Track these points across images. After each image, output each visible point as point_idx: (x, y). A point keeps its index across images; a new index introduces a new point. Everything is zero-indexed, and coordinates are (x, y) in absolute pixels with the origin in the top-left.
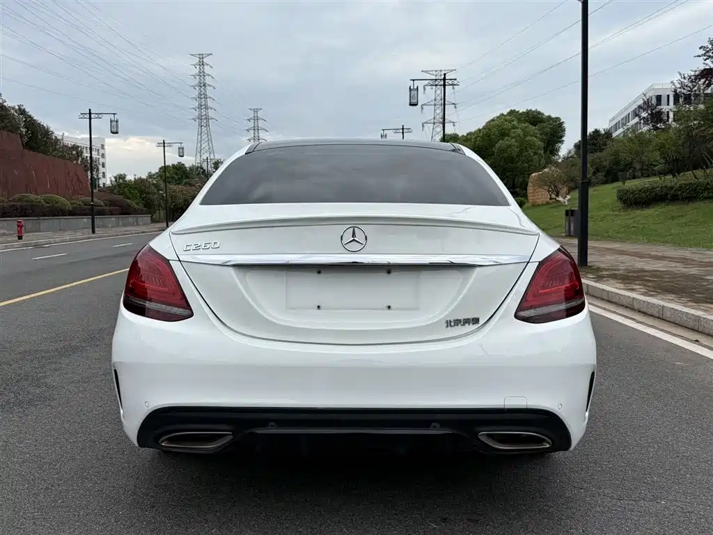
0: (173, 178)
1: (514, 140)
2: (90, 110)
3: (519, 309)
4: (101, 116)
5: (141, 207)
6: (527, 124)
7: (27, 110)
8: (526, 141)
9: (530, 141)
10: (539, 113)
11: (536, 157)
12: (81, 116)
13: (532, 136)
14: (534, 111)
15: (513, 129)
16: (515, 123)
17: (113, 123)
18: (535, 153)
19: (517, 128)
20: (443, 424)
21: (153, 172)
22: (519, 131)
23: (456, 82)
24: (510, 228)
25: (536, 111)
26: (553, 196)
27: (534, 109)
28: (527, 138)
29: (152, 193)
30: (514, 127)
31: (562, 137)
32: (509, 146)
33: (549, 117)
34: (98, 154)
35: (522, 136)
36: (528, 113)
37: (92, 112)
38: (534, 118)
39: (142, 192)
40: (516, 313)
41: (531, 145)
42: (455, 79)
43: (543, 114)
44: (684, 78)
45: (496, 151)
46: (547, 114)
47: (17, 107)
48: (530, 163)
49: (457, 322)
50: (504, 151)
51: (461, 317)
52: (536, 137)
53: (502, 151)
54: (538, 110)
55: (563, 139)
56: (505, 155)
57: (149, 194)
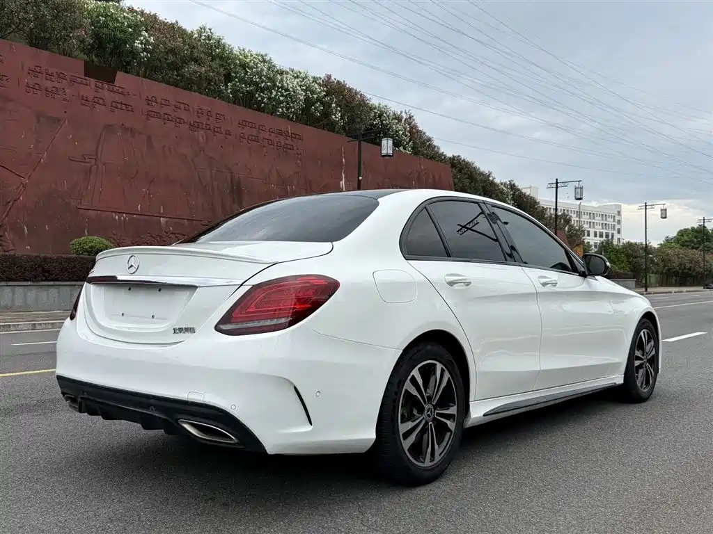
0: (692, 242)
2: (557, 180)
3: (219, 323)
4: (566, 184)
5: (627, 271)
7: (517, 184)
12: (549, 186)
17: (577, 190)
20: (158, 408)
21: (671, 236)
24: (239, 258)
29: (640, 257)
34: (614, 221)
37: (558, 181)
39: (628, 256)
40: (216, 326)
47: (508, 183)
49: (181, 330)
51: (184, 326)
57: (636, 258)
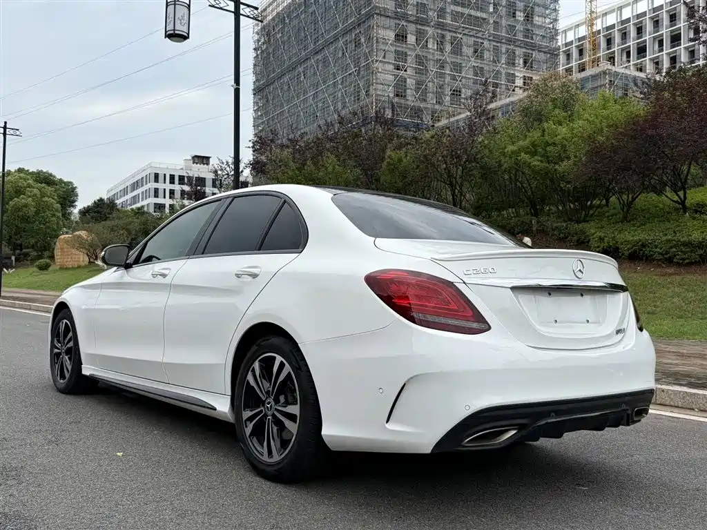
1: (30, 199)
6: (43, 185)
8: (44, 202)
9: (47, 201)
10: (51, 175)
11: (54, 219)
13: (49, 197)
14: (45, 173)
15: (29, 187)
16: (31, 181)
18: (54, 215)
19: (33, 188)
22: (36, 191)
23: (18, 133)
25: (47, 173)
26: (92, 260)
27: (44, 171)
28: (44, 199)
30: (29, 186)
31: (74, 201)
32: (26, 206)
33: (61, 180)
35: (39, 196)
36: (39, 173)
38: (45, 179)
41: (48, 207)
42: (18, 130)
43: (54, 177)
44: (223, 163)
45: (10, 208)
46: (58, 177)
48: (48, 224)
50: (19, 209)
52: (53, 199)
53: (18, 209)
54: (50, 172)
55: (76, 203)
56: (21, 213)
